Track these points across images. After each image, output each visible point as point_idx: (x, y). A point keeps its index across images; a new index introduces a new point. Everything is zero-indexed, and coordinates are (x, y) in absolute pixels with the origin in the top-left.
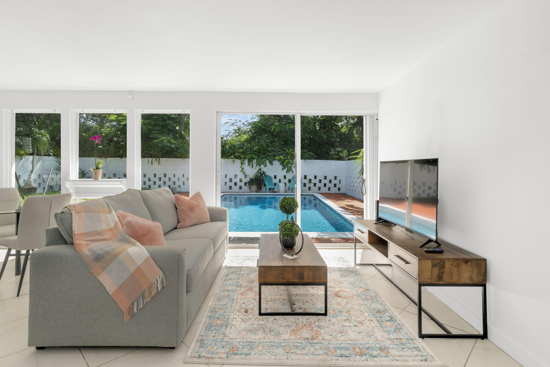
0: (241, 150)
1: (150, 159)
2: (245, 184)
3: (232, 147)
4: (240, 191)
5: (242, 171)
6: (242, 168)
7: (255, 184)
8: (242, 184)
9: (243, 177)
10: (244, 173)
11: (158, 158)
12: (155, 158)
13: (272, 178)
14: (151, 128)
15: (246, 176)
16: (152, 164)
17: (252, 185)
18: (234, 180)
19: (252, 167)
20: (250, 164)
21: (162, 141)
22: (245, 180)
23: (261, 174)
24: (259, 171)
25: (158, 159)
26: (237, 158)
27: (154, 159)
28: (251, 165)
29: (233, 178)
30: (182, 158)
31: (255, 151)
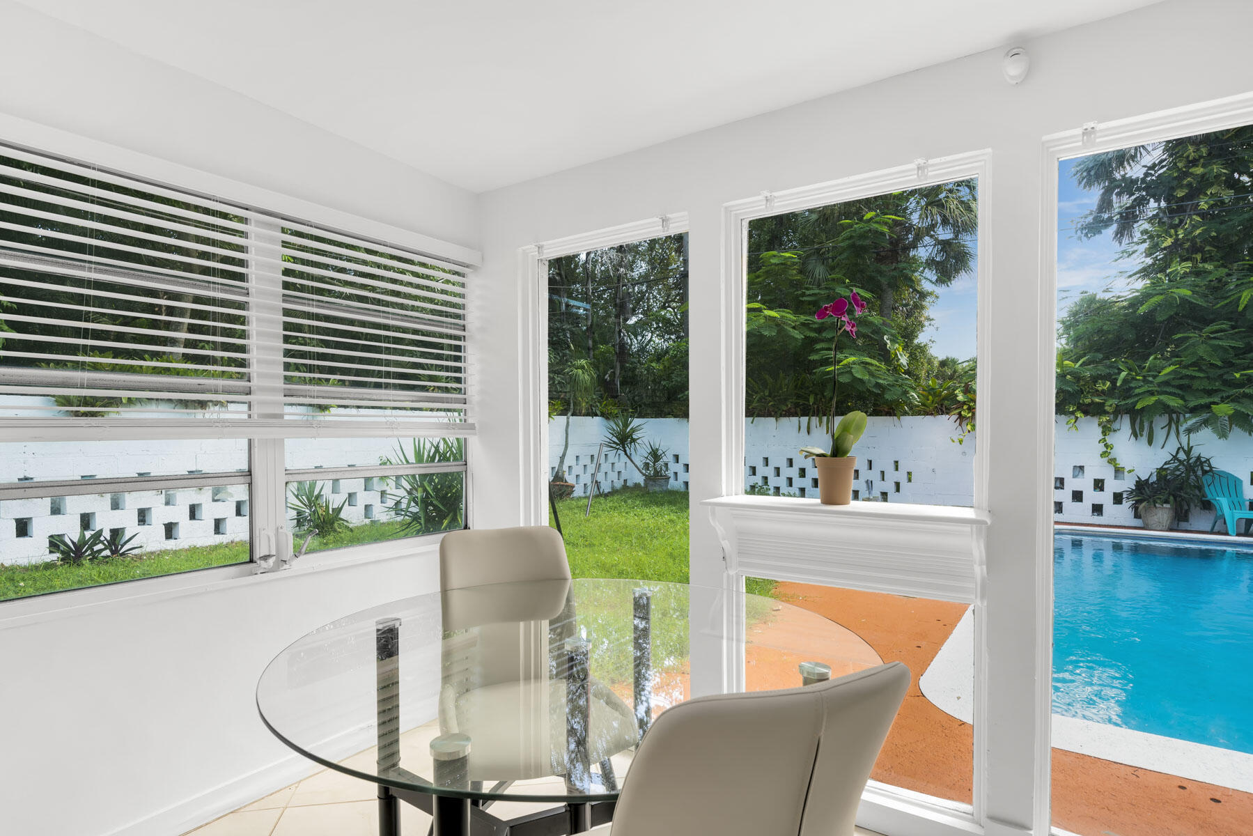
0: (1104, 384)
1: (805, 420)
2: (1118, 499)
3: (1069, 377)
4: (1097, 519)
5: (1103, 454)
6: (1106, 446)
7: (1167, 502)
8: (1105, 498)
9: (1107, 474)
10: (1112, 461)
11: (825, 415)
12: (817, 416)
13: (1241, 481)
14: (813, 335)
15: (1118, 472)
16: (809, 433)
17: (1155, 502)
18: (1072, 484)
19: (1150, 442)
20: (1142, 429)
21: (848, 369)
22: (1113, 486)
23: (1190, 468)
24: (1182, 456)
25: (825, 419)
26: (1086, 413)
27: (815, 420)
28: (1145, 433)
29: (1067, 475)
30: (895, 415)
31: (1166, 383)
